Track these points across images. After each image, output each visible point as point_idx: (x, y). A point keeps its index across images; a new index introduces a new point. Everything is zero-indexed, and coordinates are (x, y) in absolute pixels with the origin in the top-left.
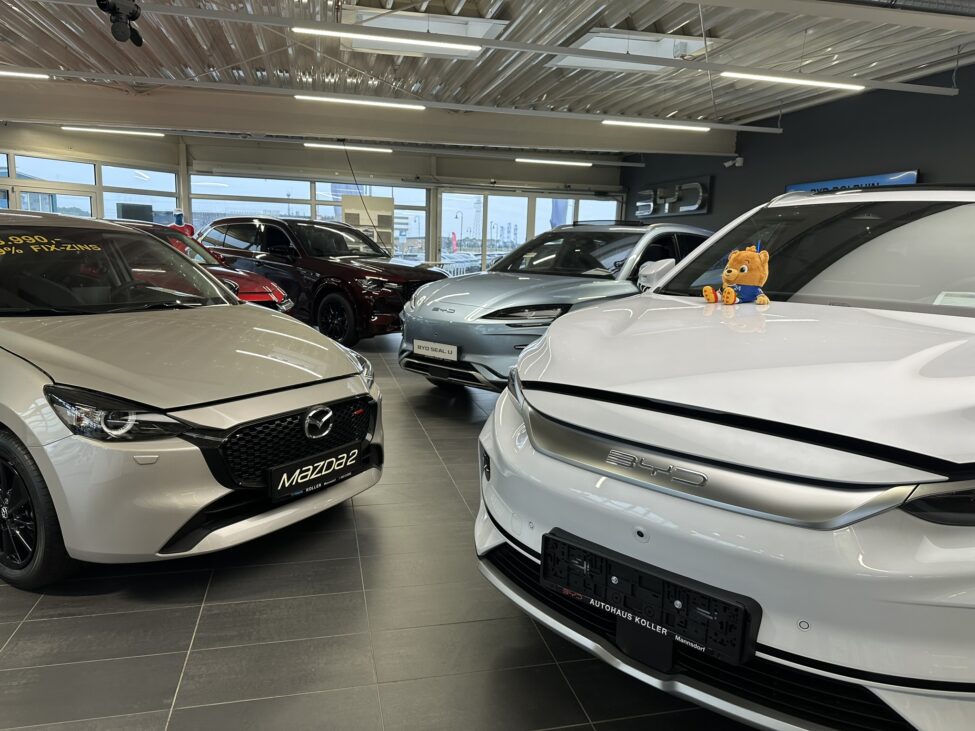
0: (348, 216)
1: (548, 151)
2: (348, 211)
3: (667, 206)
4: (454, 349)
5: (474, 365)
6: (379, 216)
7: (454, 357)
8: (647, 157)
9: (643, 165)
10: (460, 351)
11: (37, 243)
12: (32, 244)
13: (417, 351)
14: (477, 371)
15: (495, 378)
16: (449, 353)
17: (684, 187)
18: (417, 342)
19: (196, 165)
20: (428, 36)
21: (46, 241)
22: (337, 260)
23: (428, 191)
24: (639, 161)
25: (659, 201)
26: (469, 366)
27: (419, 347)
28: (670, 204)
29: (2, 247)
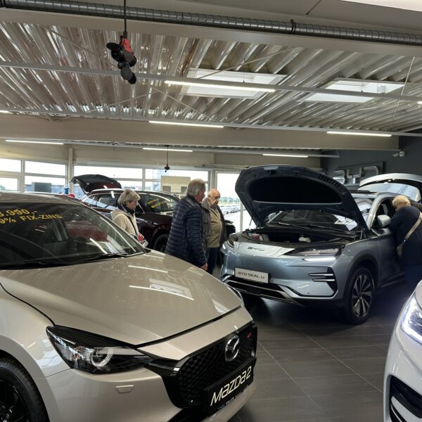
0: (164, 188)
1: (284, 149)
2: (164, 185)
3: (354, 180)
4: (266, 275)
5: (281, 287)
6: (182, 187)
7: (266, 280)
8: (340, 152)
9: (338, 156)
10: (270, 277)
11: (24, 215)
12: (21, 215)
13: (237, 275)
14: (283, 291)
15: (296, 296)
16: (262, 277)
17: (365, 168)
18: (238, 270)
19: (78, 160)
20: (244, 84)
21: (28, 213)
22: (165, 213)
23: (209, 172)
24: (336, 154)
25: (349, 177)
26: (277, 287)
27: (239, 273)
28: (356, 179)
29: (2, 218)
